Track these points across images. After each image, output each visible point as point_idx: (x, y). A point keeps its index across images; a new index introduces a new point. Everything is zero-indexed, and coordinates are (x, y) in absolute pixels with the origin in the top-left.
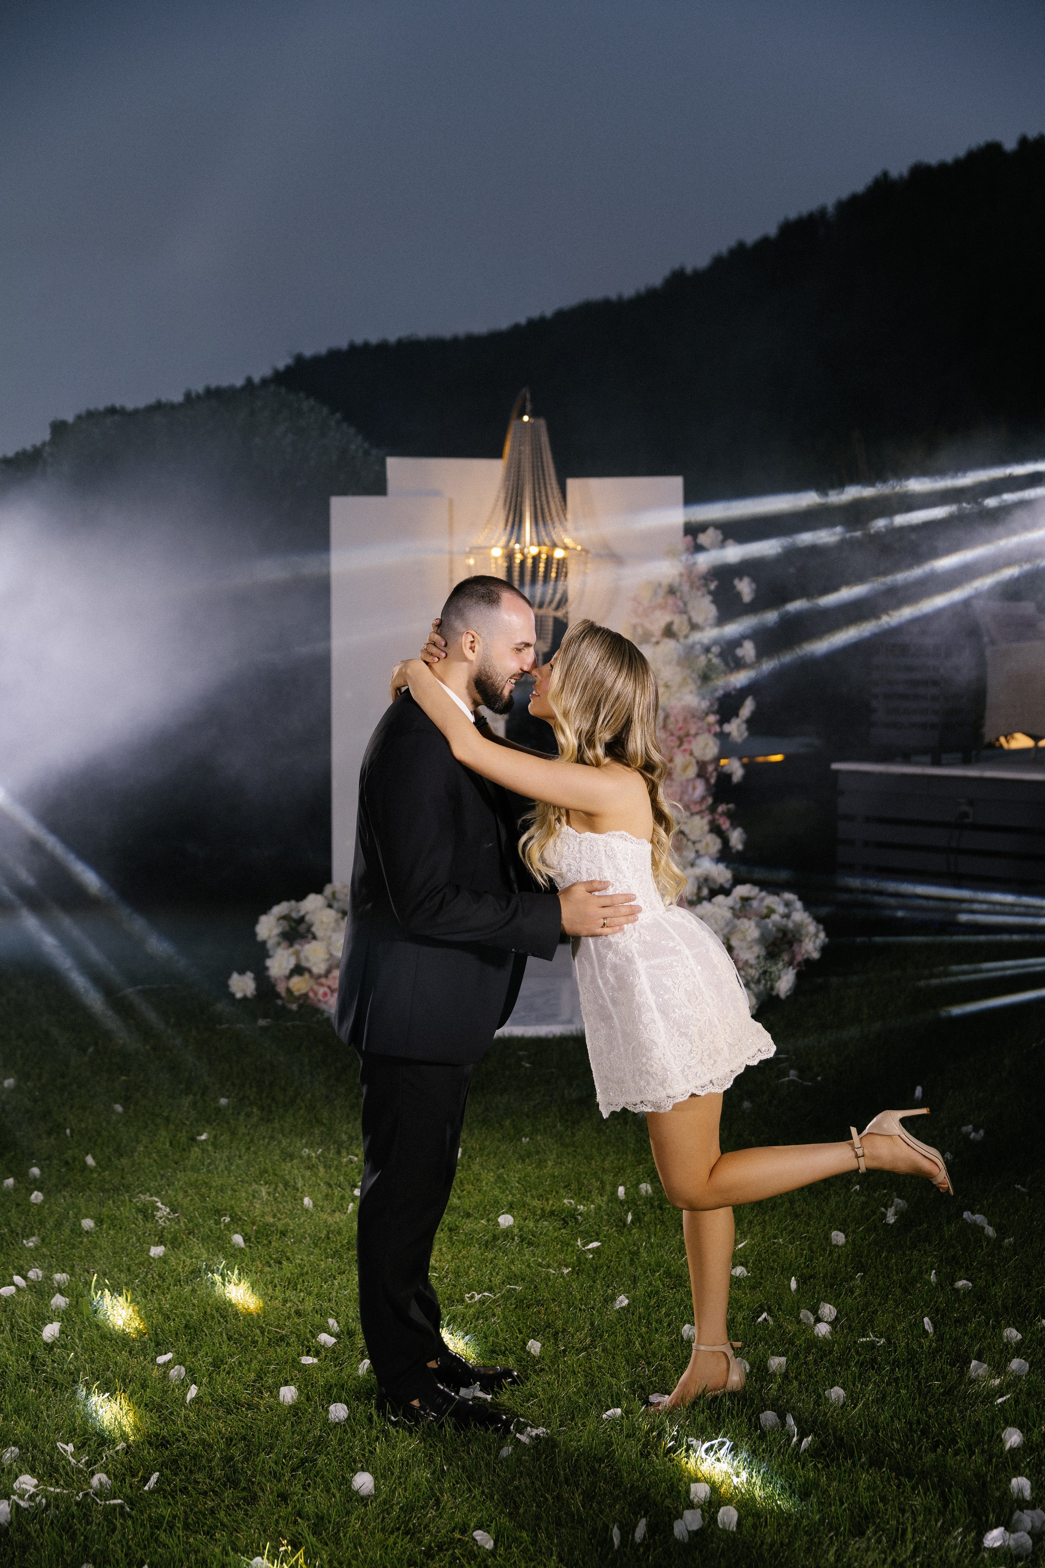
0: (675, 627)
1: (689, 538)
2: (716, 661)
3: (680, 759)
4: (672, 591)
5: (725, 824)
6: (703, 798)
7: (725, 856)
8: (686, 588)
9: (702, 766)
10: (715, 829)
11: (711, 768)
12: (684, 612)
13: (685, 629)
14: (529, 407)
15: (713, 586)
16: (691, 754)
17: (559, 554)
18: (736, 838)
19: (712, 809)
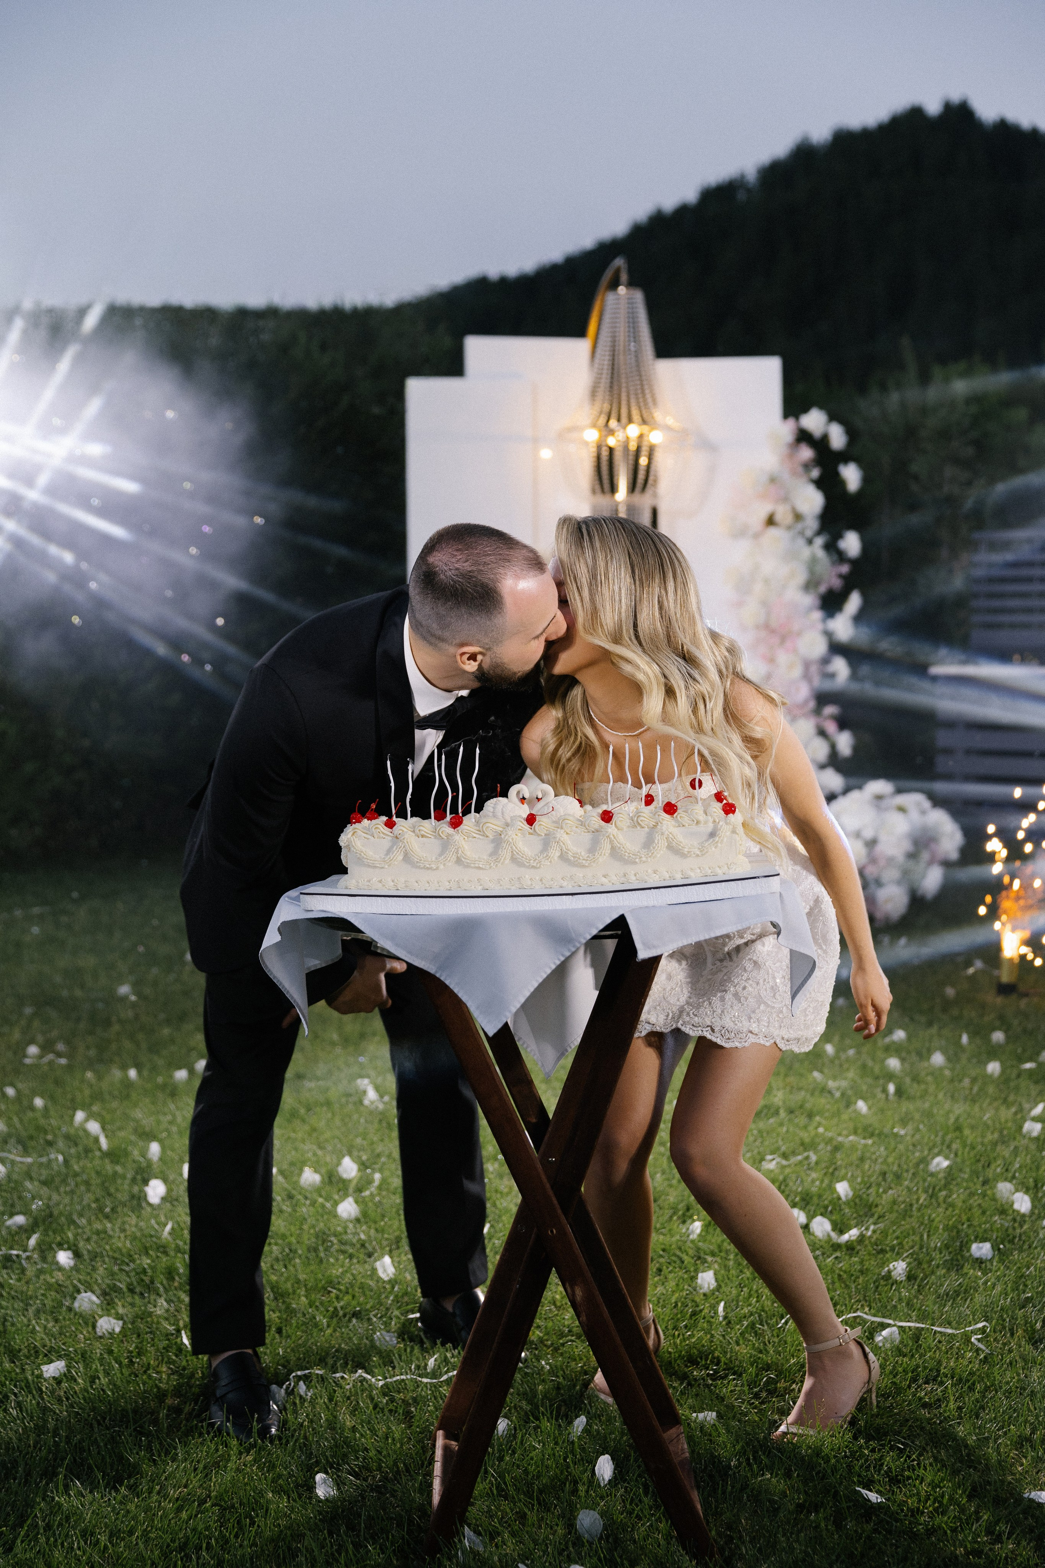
0: (778, 518)
1: (791, 423)
2: (821, 553)
3: (783, 658)
4: (773, 480)
5: (831, 727)
6: (806, 702)
7: (834, 761)
8: (786, 476)
9: (807, 665)
10: (822, 733)
11: (814, 669)
12: (785, 499)
13: (789, 519)
14: (624, 277)
15: (815, 473)
16: (795, 651)
17: (655, 437)
18: (845, 742)
19: (817, 711)
